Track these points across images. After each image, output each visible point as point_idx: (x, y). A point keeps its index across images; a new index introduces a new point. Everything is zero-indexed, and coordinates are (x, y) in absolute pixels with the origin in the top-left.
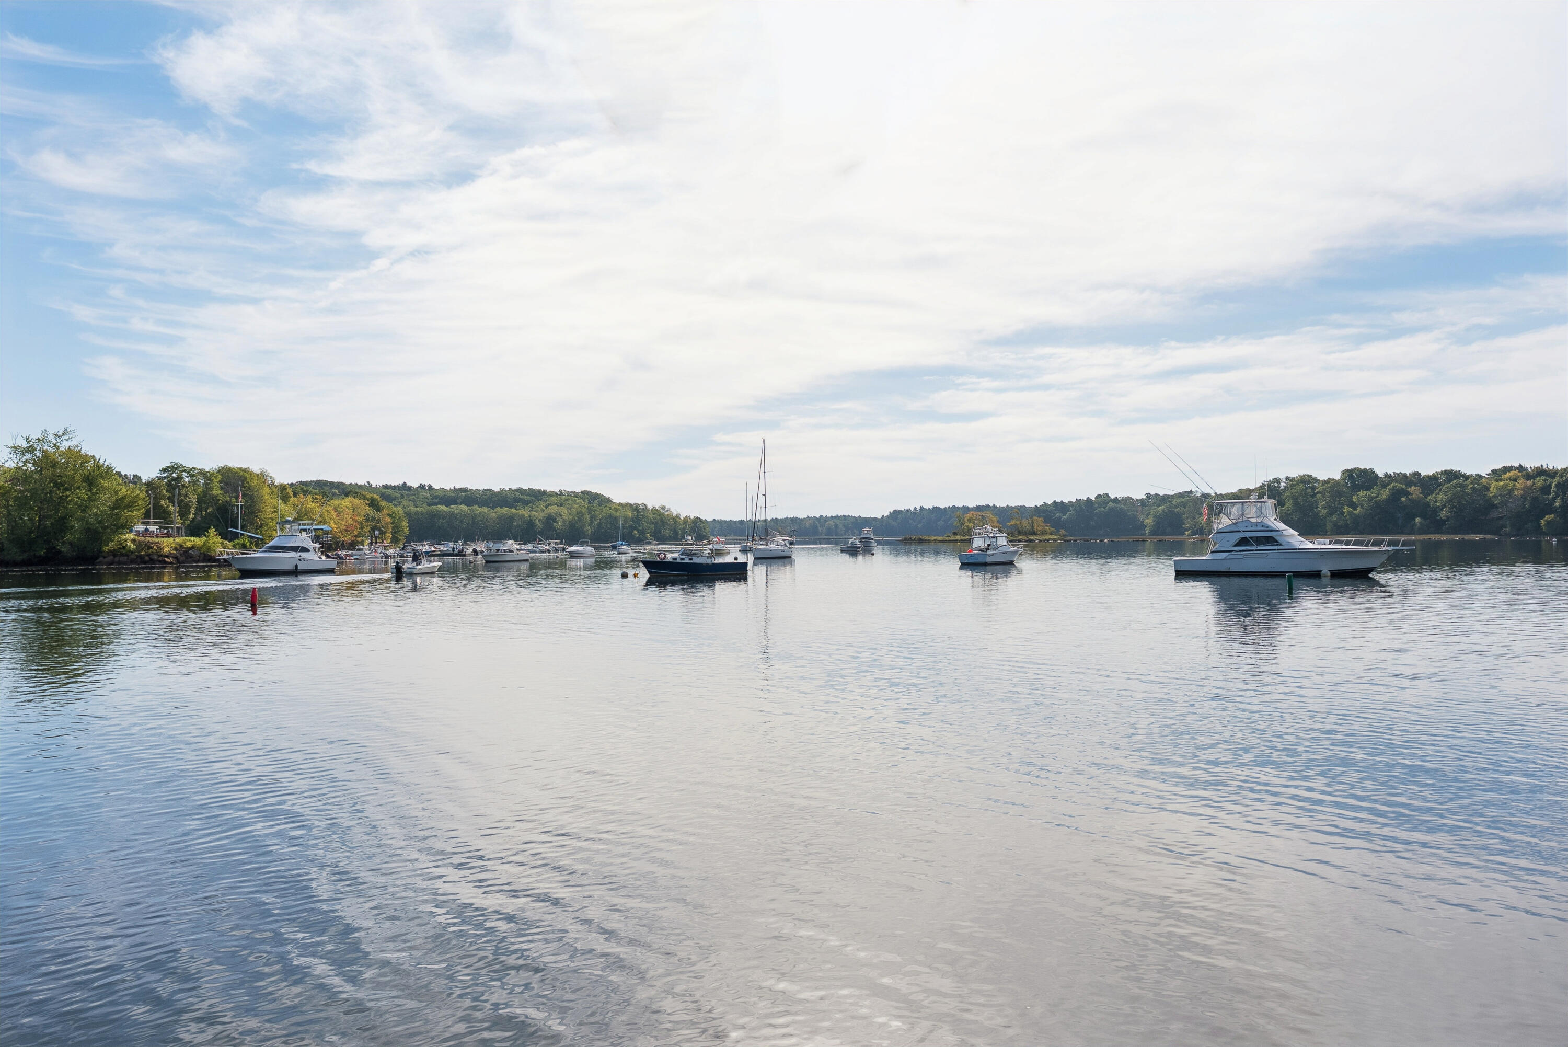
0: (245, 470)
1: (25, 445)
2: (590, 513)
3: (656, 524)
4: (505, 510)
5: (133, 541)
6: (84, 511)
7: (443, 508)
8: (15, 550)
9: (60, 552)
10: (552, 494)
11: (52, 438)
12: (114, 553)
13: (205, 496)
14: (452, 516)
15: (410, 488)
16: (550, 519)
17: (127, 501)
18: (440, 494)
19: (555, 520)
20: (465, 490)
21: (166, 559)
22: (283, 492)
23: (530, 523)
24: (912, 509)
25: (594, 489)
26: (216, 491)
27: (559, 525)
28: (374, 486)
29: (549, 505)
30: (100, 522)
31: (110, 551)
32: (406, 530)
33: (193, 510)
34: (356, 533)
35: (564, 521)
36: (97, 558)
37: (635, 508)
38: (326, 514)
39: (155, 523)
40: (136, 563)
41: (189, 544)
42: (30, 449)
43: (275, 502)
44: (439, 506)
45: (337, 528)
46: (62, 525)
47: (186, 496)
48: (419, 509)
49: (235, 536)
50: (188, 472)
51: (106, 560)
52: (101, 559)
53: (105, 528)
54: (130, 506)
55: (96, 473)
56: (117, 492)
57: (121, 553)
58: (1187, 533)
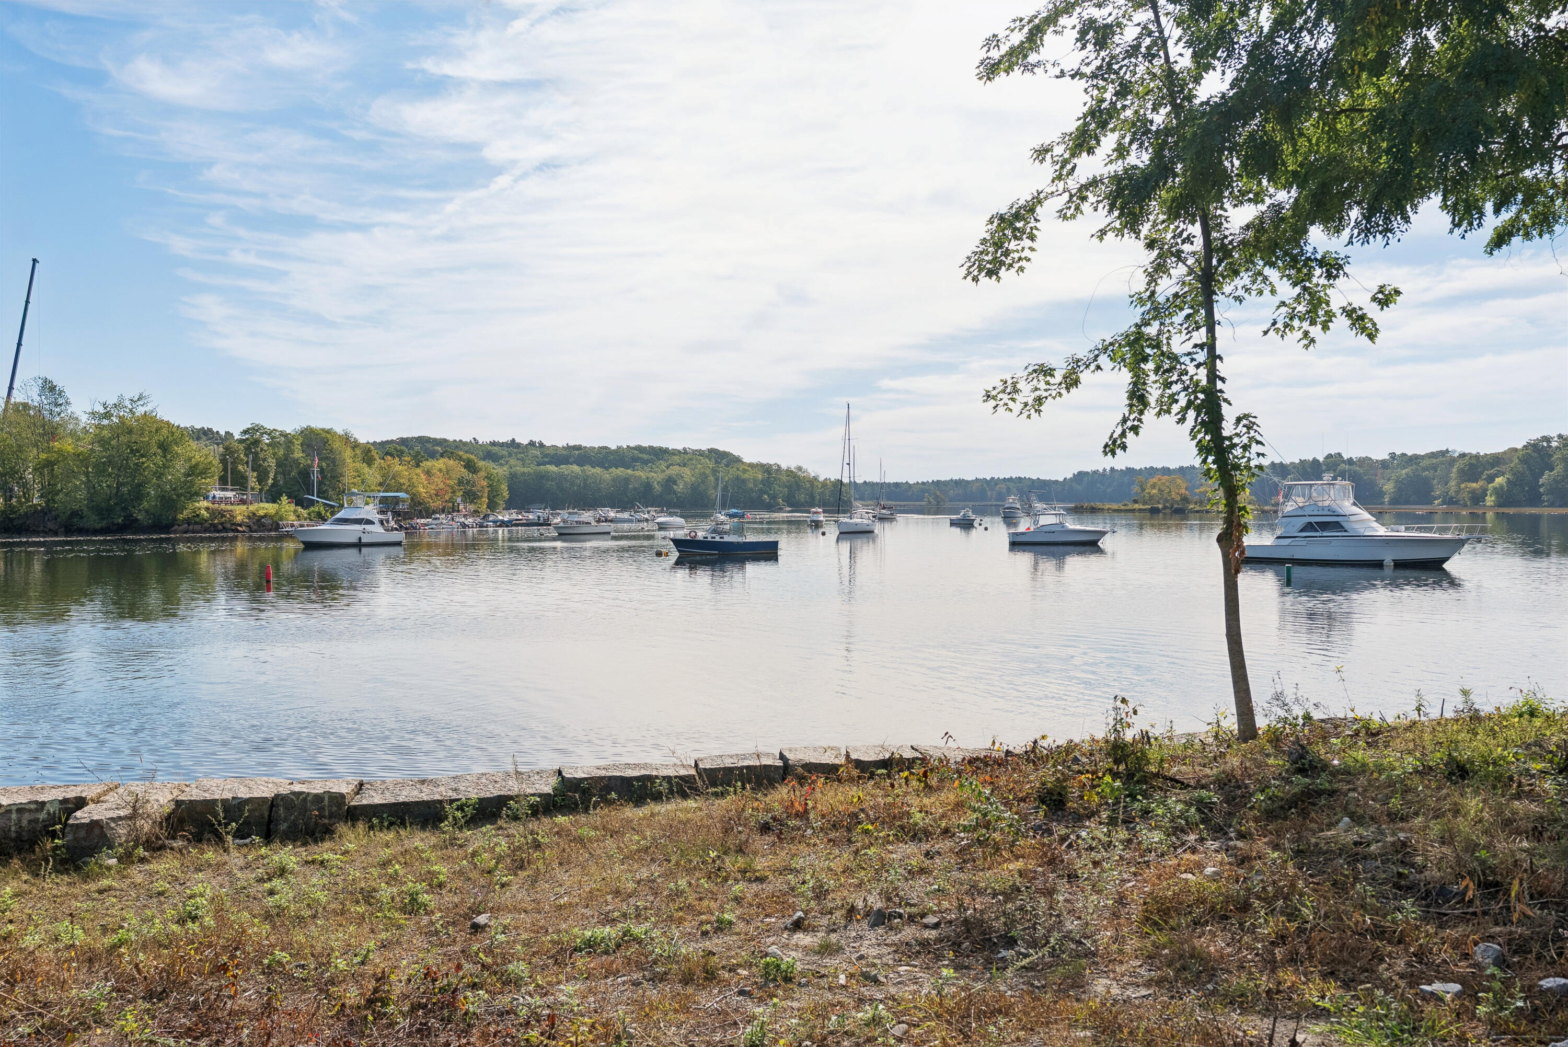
0: (328, 431)
1: (102, 411)
2: (714, 475)
3: (790, 487)
4: (620, 472)
5: (207, 509)
6: (159, 478)
7: (552, 468)
8: (94, 517)
9: (137, 520)
10: (676, 452)
11: (127, 403)
12: (188, 521)
13: (286, 459)
14: (562, 476)
15: (519, 445)
16: (670, 482)
17: (201, 467)
18: (551, 452)
19: (675, 483)
20: (578, 448)
21: (239, 528)
22: (367, 453)
23: (648, 486)
24: (1101, 470)
25: (722, 446)
26: (298, 454)
27: (680, 487)
28: (481, 443)
29: (671, 465)
30: (174, 489)
31: (185, 519)
32: (506, 494)
33: (272, 475)
34: (447, 497)
35: (686, 483)
36: (173, 526)
37: (766, 469)
38: (415, 477)
39: (232, 490)
40: (210, 532)
41: (261, 513)
42: (108, 415)
43: (358, 465)
44: (548, 466)
45: (426, 493)
46: (138, 494)
47: (264, 460)
48: (526, 470)
49: (312, 503)
50: (269, 434)
51: (181, 528)
52: (176, 527)
53: (179, 496)
54: (204, 473)
55: (170, 439)
56: (190, 459)
57: (195, 523)
58: (1436, 502)
